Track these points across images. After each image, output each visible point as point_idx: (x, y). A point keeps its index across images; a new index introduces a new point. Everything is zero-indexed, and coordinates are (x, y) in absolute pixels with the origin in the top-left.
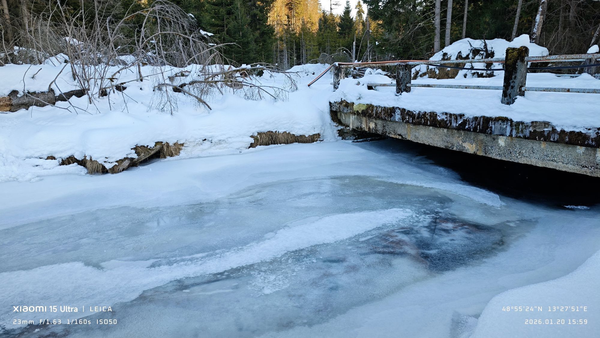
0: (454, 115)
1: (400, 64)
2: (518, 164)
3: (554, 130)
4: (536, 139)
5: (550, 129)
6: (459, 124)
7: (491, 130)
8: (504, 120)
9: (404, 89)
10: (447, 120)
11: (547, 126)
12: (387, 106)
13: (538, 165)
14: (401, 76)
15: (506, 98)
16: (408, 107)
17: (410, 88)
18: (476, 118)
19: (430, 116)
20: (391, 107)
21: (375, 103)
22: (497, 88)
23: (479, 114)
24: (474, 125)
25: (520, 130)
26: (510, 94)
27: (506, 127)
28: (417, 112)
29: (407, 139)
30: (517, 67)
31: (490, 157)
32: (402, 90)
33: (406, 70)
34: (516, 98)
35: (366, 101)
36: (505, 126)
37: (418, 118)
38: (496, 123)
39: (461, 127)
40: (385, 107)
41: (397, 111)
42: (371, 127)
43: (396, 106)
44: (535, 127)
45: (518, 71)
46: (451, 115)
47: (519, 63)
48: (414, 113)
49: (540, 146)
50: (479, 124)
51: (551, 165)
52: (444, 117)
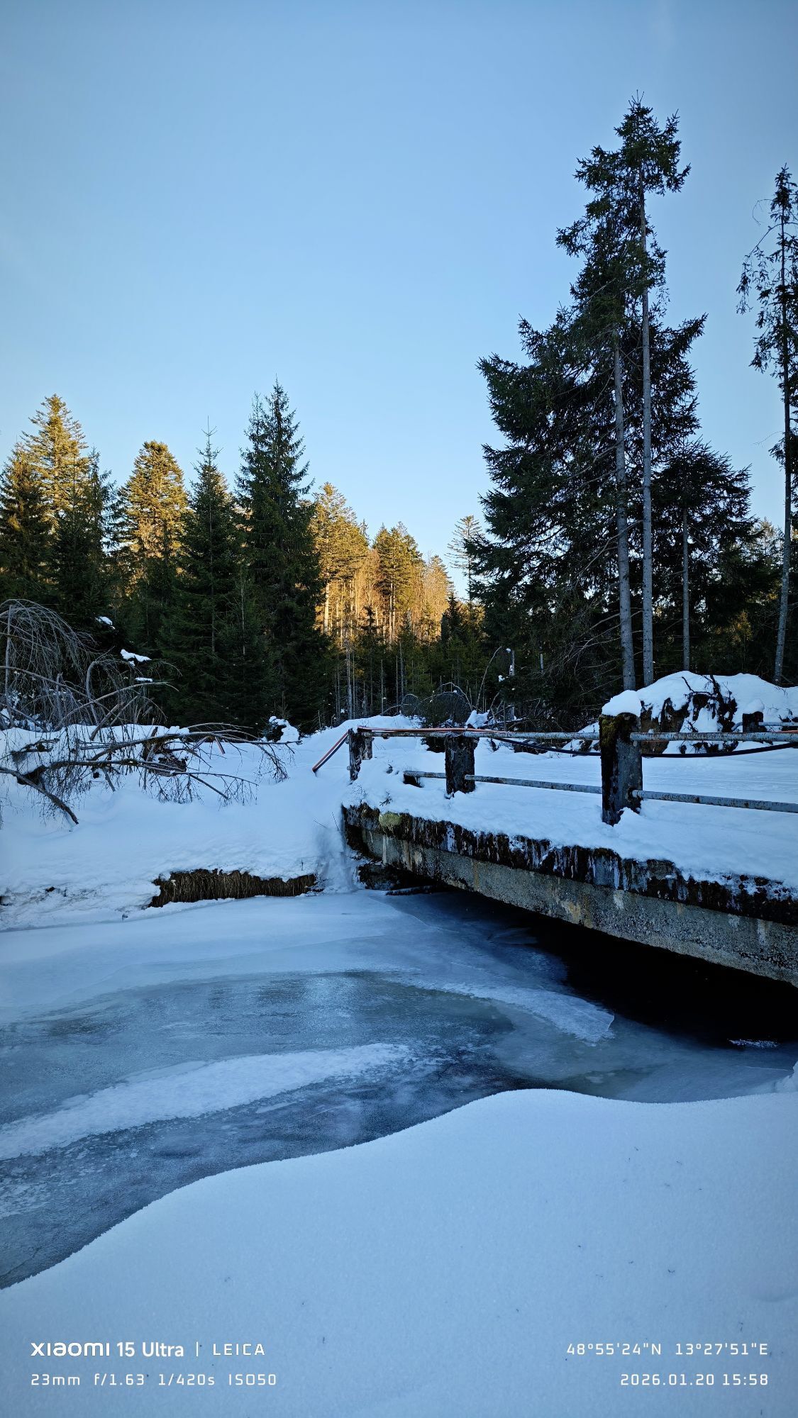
0: (535, 841)
1: (450, 736)
2: (648, 947)
3: (680, 878)
4: (657, 896)
5: (675, 876)
6: (544, 862)
7: (592, 874)
8: (608, 854)
9: (458, 785)
10: (525, 853)
11: (670, 869)
12: (432, 818)
13: (677, 952)
14: (453, 759)
15: (608, 812)
16: (468, 823)
17: (473, 782)
18: (566, 849)
19: (499, 841)
20: (438, 821)
21: (414, 814)
22: (595, 790)
23: (570, 842)
24: (565, 863)
25: (633, 877)
26: (613, 803)
27: (613, 869)
28: (479, 833)
29: (475, 890)
30: (617, 751)
31: (605, 931)
32: (456, 787)
33: (461, 747)
34: (622, 812)
35: (397, 807)
36: (611, 868)
37: (481, 846)
38: (598, 861)
39: (546, 869)
40: (429, 821)
41: (449, 830)
42: (417, 863)
43: (447, 819)
44: (653, 870)
45: (621, 759)
46: (530, 842)
47: (620, 744)
48: (475, 835)
49: (676, 911)
50: (572, 863)
51: (696, 951)
52: (519, 845)
